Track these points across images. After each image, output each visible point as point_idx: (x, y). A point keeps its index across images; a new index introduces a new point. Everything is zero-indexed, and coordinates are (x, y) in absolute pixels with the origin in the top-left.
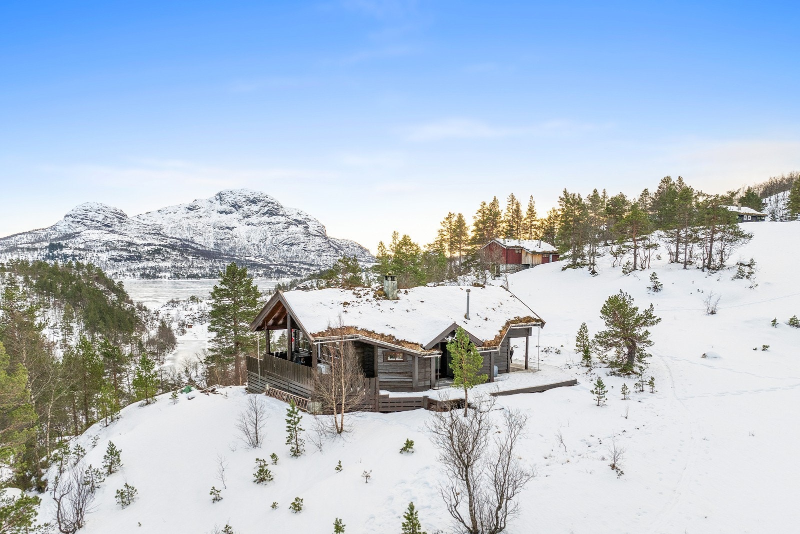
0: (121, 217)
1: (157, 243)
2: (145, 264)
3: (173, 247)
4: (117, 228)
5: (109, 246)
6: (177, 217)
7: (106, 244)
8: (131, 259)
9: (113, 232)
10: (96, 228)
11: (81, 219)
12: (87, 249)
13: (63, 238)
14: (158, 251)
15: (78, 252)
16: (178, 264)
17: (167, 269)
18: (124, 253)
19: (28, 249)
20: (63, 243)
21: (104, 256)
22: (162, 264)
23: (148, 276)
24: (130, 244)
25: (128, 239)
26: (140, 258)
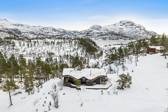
0: (100, 27)
1: (107, 32)
2: (104, 37)
3: (110, 33)
4: (99, 29)
5: (98, 33)
6: (111, 27)
7: (97, 33)
8: (101, 35)
9: (99, 30)
10: (96, 30)
11: (93, 28)
12: (94, 34)
13: (89, 32)
14: (107, 34)
15: (92, 34)
16: (110, 37)
17: (108, 38)
18: (100, 35)
19: (84, 34)
20: (89, 33)
21: (96, 35)
22: (107, 37)
23: (104, 39)
24: (101, 33)
25: (101, 32)
26: (103, 36)
